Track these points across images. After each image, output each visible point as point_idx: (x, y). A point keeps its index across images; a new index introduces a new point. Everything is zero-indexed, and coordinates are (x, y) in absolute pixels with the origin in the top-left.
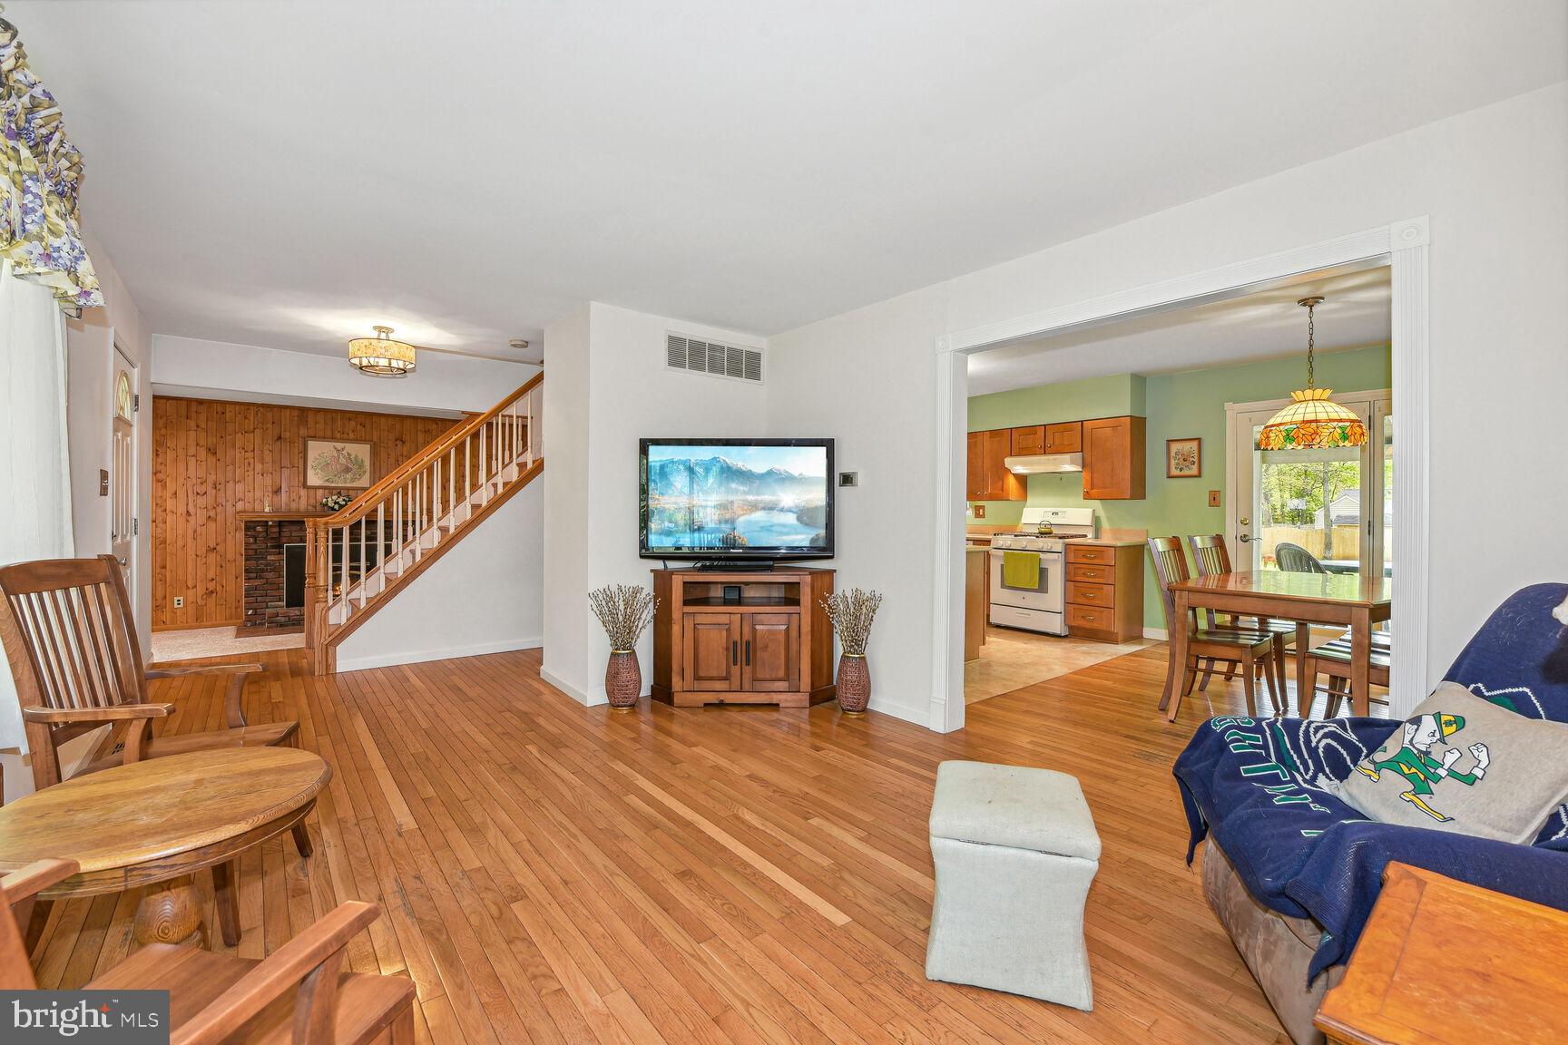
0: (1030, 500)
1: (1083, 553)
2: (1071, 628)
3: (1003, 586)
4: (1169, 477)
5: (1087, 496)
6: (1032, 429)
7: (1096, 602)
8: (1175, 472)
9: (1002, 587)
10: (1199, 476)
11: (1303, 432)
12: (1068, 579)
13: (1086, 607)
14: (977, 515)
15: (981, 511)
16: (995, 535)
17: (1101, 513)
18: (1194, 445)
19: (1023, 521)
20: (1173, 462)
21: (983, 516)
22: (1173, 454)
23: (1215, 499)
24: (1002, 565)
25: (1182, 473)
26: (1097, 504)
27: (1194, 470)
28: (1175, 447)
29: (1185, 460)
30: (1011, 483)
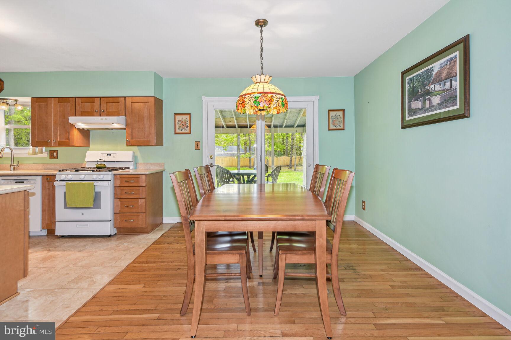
0: (91, 146)
1: (126, 180)
2: (118, 229)
3: (66, 207)
4: (176, 134)
5: (129, 144)
6: (90, 100)
7: (134, 211)
8: (178, 131)
9: (65, 209)
10: (190, 133)
11: (264, 99)
12: (116, 197)
13: (127, 214)
14: (52, 157)
15: (55, 154)
16: (60, 171)
17: (138, 154)
18: (188, 117)
19: (86, 160)
20: (177, 126)
21: (56, 157)
22: (177, 121)
23: (197, 146)
24: (65, 193)
25: (182, 132)
26: (135, 148)
27: (188, 131)
28: (178, 118)
29: (183, 125)
30: (76, 134)
